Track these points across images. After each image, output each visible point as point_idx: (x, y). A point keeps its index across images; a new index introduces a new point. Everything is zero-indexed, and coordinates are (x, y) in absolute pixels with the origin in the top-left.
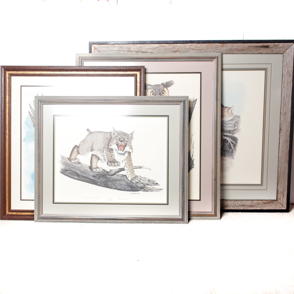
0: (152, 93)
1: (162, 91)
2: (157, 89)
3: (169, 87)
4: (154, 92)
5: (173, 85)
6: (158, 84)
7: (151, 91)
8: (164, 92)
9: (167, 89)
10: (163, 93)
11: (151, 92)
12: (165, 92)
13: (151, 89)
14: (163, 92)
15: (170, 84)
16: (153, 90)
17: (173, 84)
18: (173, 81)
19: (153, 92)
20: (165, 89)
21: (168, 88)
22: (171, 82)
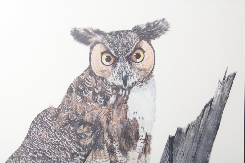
0: (105, 56)
1: (134, 50)
2: (120, 45)
3: (156, 39)
4: (113, 52)
5: (167, 32)
6: (122, 29)
7: (103, 50)
8: (141, 53)
9: (151, 45)
10: (138, 56)
11: (102, 53)
12: (144, 52)
13: (103, 43)
14: (138, 51)
15: (159, 29)
16: (107, 46)
17: (166, 30)
18: (168, 20)
19: (108, 51)
20: (144, 44)
21: (152, 41)
22: (161, 23)
